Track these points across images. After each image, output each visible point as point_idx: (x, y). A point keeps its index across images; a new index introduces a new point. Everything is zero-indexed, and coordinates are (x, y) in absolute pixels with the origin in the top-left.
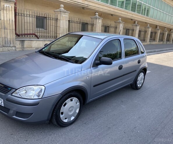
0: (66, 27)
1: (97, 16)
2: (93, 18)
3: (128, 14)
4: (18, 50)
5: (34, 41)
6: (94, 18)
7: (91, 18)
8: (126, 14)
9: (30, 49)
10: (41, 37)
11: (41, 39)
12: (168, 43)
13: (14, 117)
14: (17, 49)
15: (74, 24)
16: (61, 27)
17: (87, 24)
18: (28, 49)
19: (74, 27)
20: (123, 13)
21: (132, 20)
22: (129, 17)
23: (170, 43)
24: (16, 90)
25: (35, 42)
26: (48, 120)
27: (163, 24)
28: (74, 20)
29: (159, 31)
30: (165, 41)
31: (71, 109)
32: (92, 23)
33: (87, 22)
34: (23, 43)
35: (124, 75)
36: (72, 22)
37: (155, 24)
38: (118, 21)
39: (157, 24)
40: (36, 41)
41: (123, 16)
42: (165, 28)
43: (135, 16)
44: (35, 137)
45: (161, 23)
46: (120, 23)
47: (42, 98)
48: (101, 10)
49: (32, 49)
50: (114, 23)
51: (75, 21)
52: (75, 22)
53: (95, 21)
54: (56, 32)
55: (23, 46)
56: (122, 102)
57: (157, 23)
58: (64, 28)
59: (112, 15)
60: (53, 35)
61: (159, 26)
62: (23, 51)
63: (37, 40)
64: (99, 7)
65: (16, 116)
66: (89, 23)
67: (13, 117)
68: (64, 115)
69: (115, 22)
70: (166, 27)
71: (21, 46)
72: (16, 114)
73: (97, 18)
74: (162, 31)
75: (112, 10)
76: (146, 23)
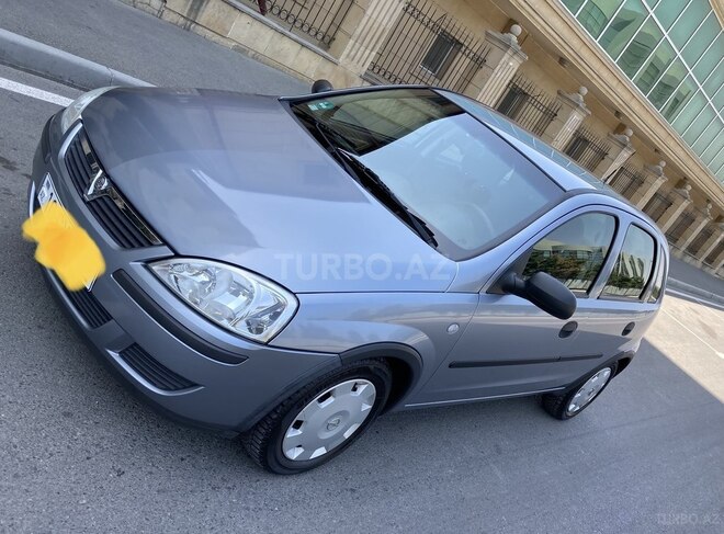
0: (384, 23)
1: (514, 39)
2: (495, 38)
3: (620, 90)
4: (168, 17)
5: (244, 16)
6: (500, 41)
7: (487, 34)
8: (614, 83)
9: (216, 38)
10: (275, 11)
11: (273, 19)
12: (688, 259)
13: (115, 355)
14: (166, 12)
15: (412, 19)
16: (369, 12)
17: (458, 46)
18: (209, 34)
19: (405, 32)
20: (605, 74)
21: (618, 114)
22: (617, 102)
23: (693, 263)
24: (177, 255)
25: (244, 19)
26: (235, 429)
27: (710, 184)
28: (424, 12)
29: (685, 204)
30: (683, 248)
31: (333, 421)
32: (482, 56)
33: (462, 41)
34: (201, 4)
35: (559, 360)
36: (416, 13)
37: (685, 170)
38: (573, 97)
39: (691, 175)
40: (250, 20)
41: (597, 83)
42: (708, 201)
43: (636, 108)
44: (154, 469)
45: (705, 178)
46: (578, 106)
47: (266, 344)
48: (539, 24)
49: (222, 40)
50: (556, 95)
51: (429, 15)
52: (426, 20)
53: (496, 51)
54: (337, 22)
55: (197, 14)
56: (499, 451)
57: (694, 173)
58: (376, 26)
59: (562, 60)
60: (323, 29)
61: (695, 187)
62: (185, 32)
63: (255, 18)
64: (536, 7)
65: (122, 355)
66: (466, 44)
67: (111, 352)
68: (299, 432)
69: (559, 93)
70: (715, 199)
71: (189, 7)
72: (127, 349)
73: (508, 47)
74: (691, 209)
75: (575, 43)
76: (656, 150)
